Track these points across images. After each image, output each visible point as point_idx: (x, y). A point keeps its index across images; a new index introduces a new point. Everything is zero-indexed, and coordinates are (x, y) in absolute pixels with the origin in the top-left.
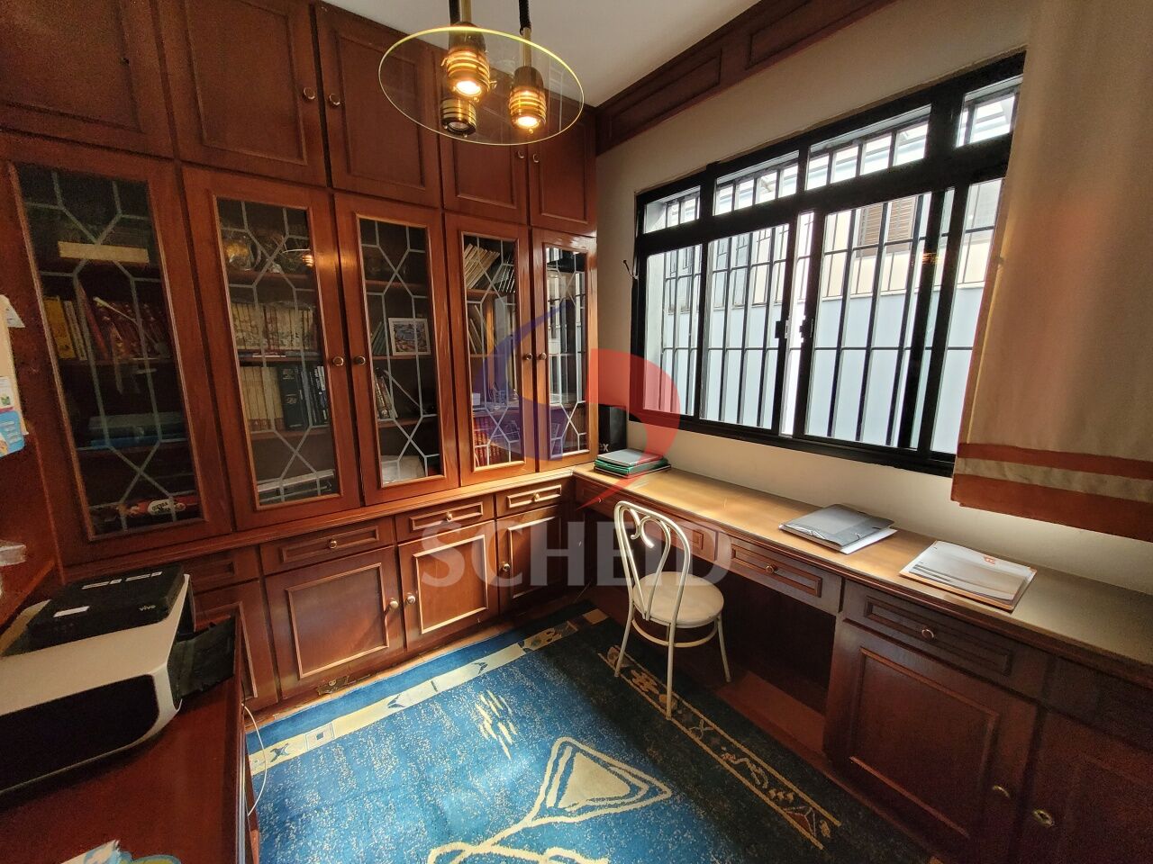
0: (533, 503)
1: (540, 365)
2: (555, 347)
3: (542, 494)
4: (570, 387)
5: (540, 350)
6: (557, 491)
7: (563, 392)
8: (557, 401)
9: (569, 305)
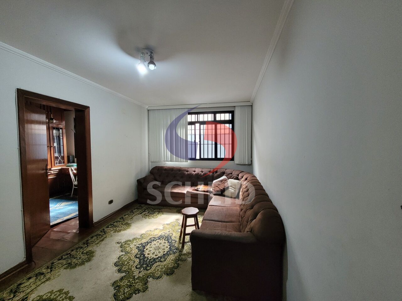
0: (51, 174)
1: (52, 148)
2: (55, 145)
3: (53, 172)
4: (60, 152)
5: (52, 145)
6: (57, 171)
7: (58, 153)
8: (56, 155)
9: (59, 137)
